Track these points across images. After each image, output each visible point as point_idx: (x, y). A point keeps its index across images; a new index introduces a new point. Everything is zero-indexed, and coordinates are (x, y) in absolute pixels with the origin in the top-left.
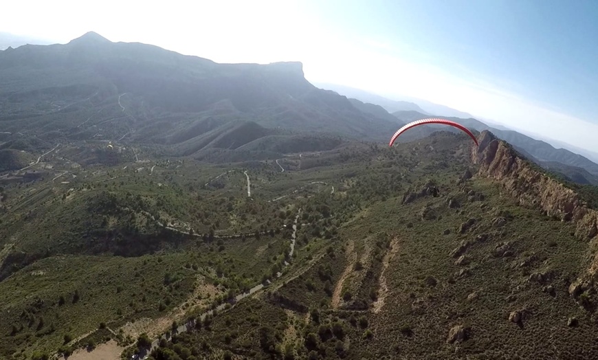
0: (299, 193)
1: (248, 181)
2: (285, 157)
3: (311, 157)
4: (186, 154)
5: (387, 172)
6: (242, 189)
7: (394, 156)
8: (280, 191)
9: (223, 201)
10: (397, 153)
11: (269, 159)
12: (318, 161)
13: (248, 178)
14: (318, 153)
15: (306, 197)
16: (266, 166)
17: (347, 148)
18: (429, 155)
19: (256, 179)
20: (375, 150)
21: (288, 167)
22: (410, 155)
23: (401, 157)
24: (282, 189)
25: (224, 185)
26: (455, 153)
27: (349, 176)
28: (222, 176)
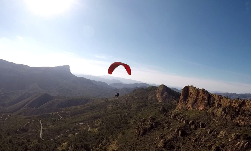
0: (70, 131)
1: (41, 126)
2: (62, 110)
3: (75, 109)
4: (14, 112)
5: (117, 113)
6: (37, 132)
7: (118, 104)
8: (59, 131)
9: (23, 143)
10: (118, 102)
11: (54, 112)
12: (79, 111)
13: (41, 125)
14: (78, 107)
15: (74, 134)
16: (52, 116)
17: (93, 102)
18: (135, 101)
19: (46, 125)
20: (107, 102)
21: (64, 115)
22: (125, 102)
23: (121, 104)
24: (60, 130)
25: (28, 130)
26: (148, 98)
27: (97, 118)
28: (27, 124)
